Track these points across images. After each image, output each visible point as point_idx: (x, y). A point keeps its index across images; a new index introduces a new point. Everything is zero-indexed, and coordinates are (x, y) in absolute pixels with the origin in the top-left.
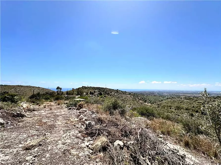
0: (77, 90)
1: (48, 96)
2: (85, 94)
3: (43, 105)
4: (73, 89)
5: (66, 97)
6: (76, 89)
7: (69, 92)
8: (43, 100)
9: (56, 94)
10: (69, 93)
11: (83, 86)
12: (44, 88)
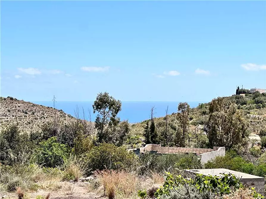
0: (204, 113)
1: (58, 150)
2: (258, 138)
3: (35, 193)
4: (181, 106)
5: (144, 157)
6: (201, 106)
7: (160, 125)
8: (35, 166)
9: (94, 135)
10: (159, 130)
11: (239, 92)
12: (34, 105)
